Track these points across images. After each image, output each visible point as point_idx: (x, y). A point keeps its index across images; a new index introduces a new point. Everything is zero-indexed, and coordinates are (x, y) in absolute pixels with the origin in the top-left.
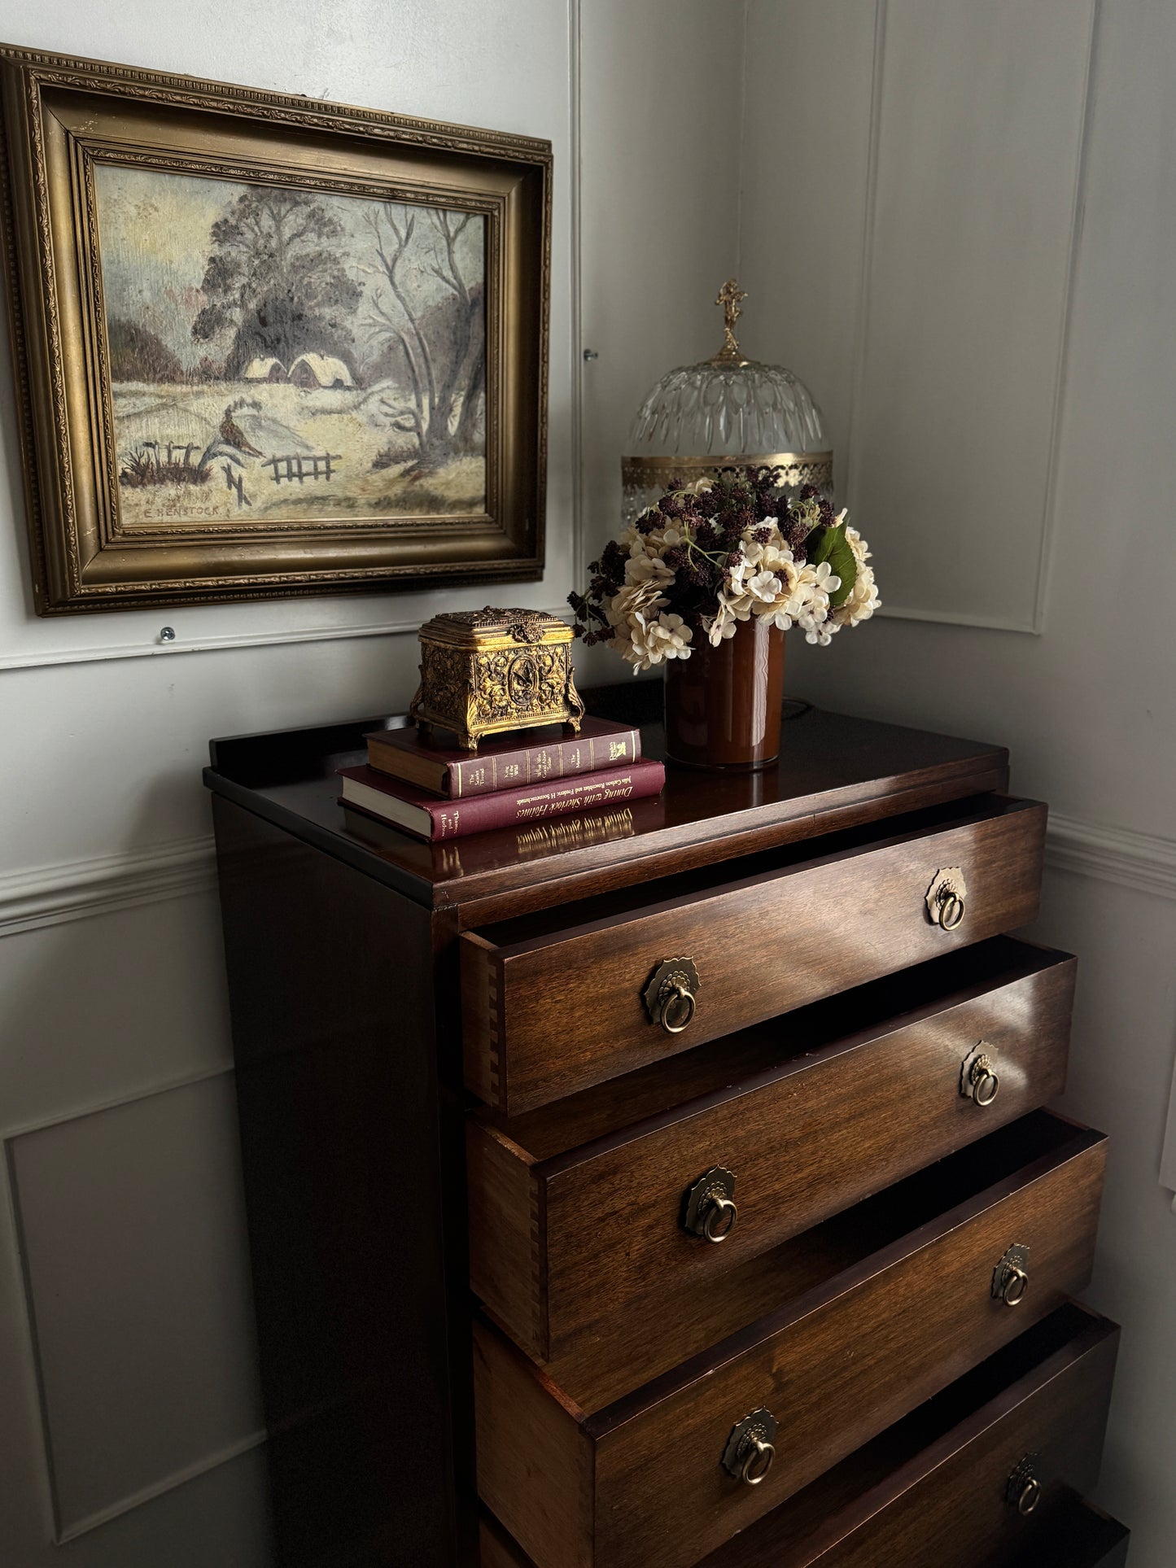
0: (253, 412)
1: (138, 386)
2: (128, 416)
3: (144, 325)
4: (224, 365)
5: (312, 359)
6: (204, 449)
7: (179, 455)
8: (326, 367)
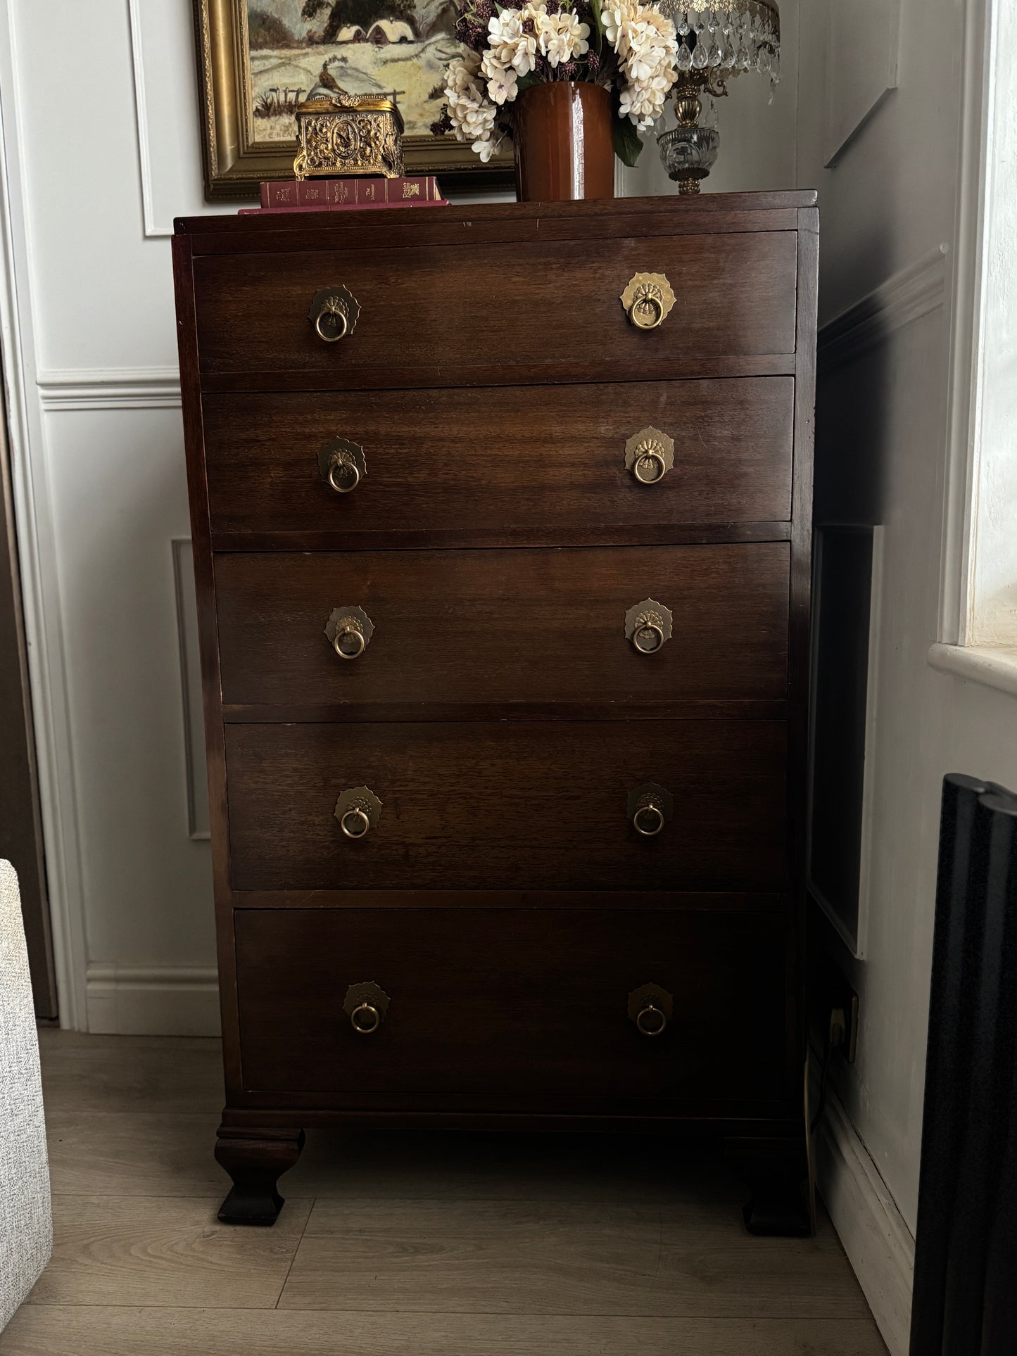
0: (342, 64)
1: (265, 52)
2: (261, 72)
3: (271, 13)
4: (323, 34)
5: (384, 24)
6: (308, 92)
7: (292, 96)
8: (393, 28)
